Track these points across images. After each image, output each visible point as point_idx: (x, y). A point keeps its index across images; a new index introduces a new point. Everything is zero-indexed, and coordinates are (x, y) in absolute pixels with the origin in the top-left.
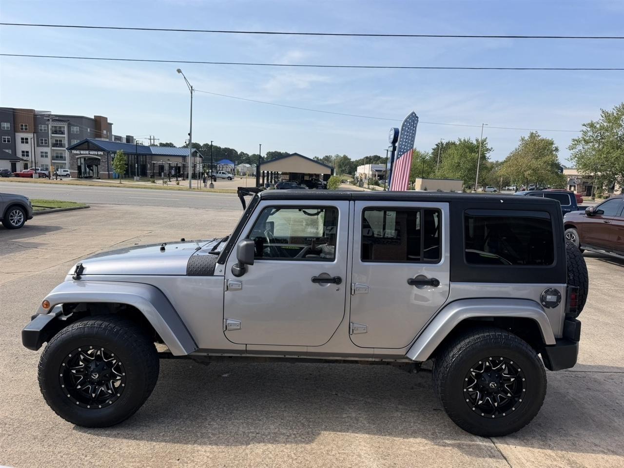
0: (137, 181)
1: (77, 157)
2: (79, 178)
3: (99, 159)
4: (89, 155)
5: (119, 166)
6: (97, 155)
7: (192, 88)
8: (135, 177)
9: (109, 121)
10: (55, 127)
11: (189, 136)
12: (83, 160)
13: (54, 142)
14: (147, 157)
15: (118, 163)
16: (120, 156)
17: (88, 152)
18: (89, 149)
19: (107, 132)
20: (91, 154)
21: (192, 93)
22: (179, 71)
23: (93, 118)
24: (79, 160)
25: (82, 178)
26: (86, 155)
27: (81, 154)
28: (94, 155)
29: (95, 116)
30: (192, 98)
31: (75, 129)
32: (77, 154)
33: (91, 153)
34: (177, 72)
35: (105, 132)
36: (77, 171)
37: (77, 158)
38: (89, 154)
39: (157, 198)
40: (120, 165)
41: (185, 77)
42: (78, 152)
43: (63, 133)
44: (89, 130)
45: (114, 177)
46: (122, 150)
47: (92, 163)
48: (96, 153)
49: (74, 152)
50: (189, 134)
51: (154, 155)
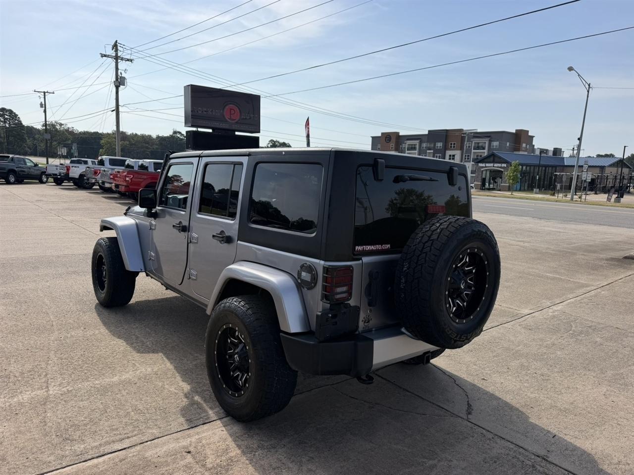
0: (536, 193)
1: (482, 169)
2: (482, 189)
3: (502, 171)
4: (494, 168)
5: (512, 178)
6: (501, 167)
7: (589, 85)
8: (535, 190)
9: (530, 134)
10: (478, 143)
11: (578, 141)
12: (488, 173)
13: (476, 157)
14: (557, 168)
15: (511, 175)
16: (515, 167)
17: (492, 164)
18: (494, 162)
19: (526, 146)
20: (496, 167)
21: (588, 92)
22: (571, 69)
23: (514, 132)
24: (484, 172)
25: (484, 189)
26: (492, 168)
27: (486, 167)
28: (498, 167)
29: (516, 130)
30: (588, 97)
31: (495, 144)
32: (483, 167)
33: (495, 165)
34: (568, 70)
35: (524, 145)
36: (480, 183)
37: (483, 171)
38: (493, 166)
39: (508, 206)
40: (513, 176)
41: (579, 75)
42: (483, 165)
43: (484, 149)
44: (508, 145)
45: (515, 189)
46: (518, 161)
47: (496, 175)
48: (500, 165)
49: (480, 165)
50: (579, 139)
51: (567, 166)
